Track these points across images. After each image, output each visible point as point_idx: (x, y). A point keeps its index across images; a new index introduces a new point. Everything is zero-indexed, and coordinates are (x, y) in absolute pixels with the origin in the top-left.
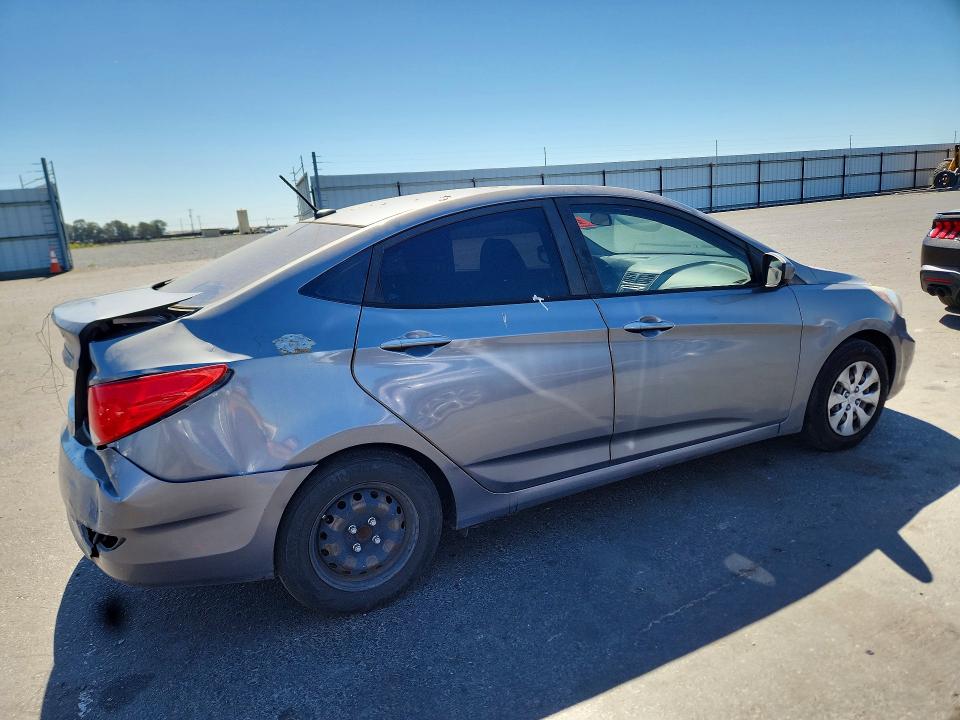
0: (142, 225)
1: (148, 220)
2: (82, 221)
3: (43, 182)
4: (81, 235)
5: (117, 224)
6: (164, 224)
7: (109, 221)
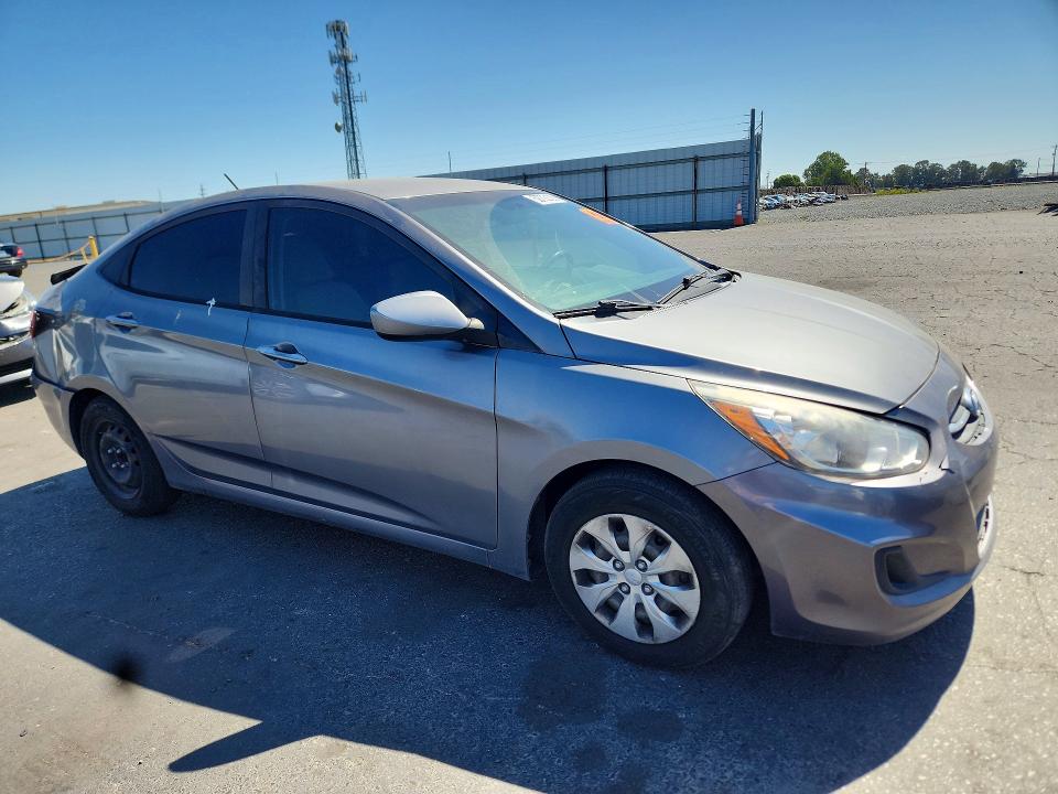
0: (994, 166)
1: (1003, 160)
2: (927, 162)
3: (746, 136)
4: (921, 177)
5: (965, 165)
6: (1023, 164)
7: (955, 162)
